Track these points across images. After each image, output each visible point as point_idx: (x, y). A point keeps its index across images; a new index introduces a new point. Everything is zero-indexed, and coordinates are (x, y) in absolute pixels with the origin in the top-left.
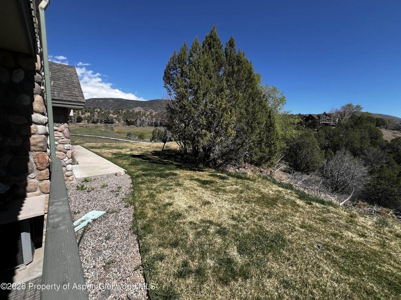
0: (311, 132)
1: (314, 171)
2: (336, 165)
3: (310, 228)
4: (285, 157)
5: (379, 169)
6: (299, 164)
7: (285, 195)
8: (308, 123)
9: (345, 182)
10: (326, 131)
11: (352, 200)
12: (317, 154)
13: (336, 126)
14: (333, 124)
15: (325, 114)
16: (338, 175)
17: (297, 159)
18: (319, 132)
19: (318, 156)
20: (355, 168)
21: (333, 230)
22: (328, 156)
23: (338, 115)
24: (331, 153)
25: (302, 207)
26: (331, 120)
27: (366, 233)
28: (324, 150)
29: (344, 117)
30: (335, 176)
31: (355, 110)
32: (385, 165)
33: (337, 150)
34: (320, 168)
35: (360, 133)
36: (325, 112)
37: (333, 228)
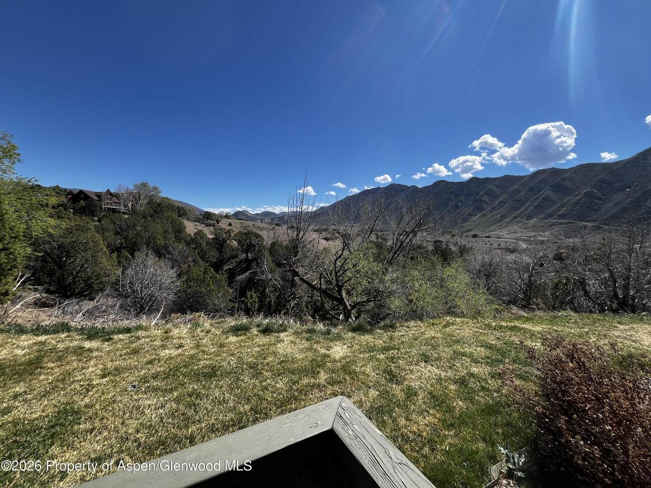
0: (88, 223)
1: (102, 290)
2: (136, 274)
3: (118, 371)
4: (33, 274)
5: (187, 269)
6: (70, 283)
7: (57, 345)
8: (79, 206)
9: (151, 296)
10: (115, 221)
11: (164, 316)
12: (104, 260)
13: (129, 214)
14: (124, 211)
15: (108, 192)
16: (142, 288)
17: (63, 275)
18: (103, 222)
19: (107, 263)
20: (162, 274)
21: (149, 357)
22: (123, 262)
23: (130, 197)
24: (127, 257)
25: (97, 350)
26: (120, 203)
27: (182, 343)
28: (116, 253)
29: (139, 200)
30: (137, 290)
31: (153, 193)
32: (192, 264)
33: (135, 251)
34: (113, 284)
35: (162, 225)
36: (109, 189)
37: (148, 355)
